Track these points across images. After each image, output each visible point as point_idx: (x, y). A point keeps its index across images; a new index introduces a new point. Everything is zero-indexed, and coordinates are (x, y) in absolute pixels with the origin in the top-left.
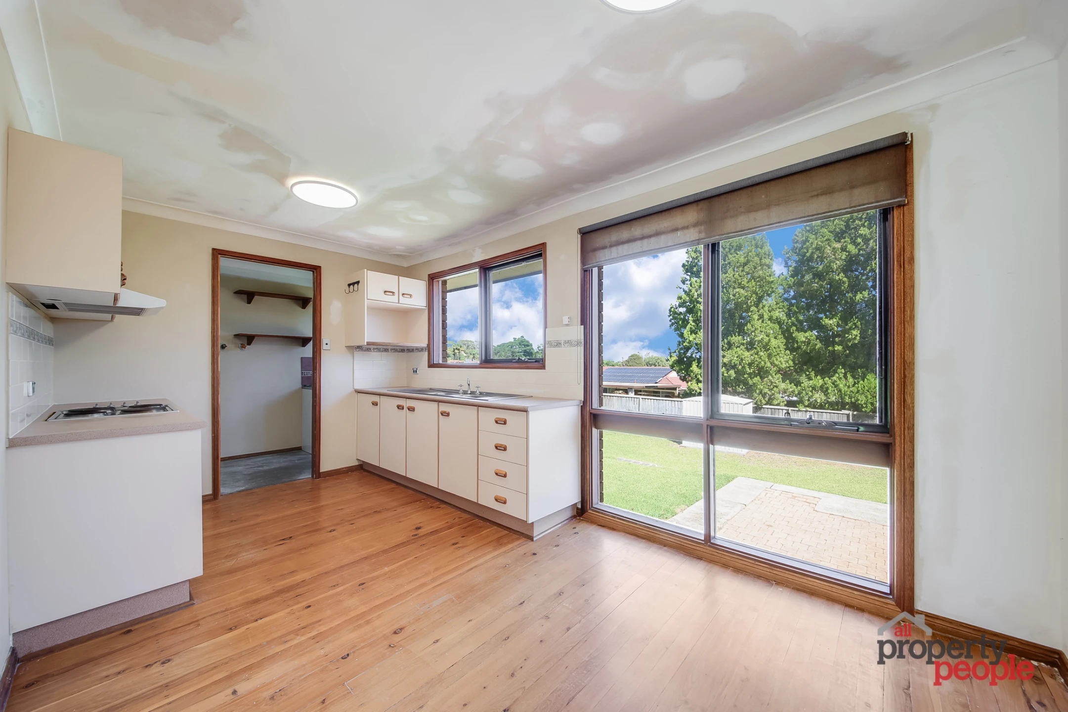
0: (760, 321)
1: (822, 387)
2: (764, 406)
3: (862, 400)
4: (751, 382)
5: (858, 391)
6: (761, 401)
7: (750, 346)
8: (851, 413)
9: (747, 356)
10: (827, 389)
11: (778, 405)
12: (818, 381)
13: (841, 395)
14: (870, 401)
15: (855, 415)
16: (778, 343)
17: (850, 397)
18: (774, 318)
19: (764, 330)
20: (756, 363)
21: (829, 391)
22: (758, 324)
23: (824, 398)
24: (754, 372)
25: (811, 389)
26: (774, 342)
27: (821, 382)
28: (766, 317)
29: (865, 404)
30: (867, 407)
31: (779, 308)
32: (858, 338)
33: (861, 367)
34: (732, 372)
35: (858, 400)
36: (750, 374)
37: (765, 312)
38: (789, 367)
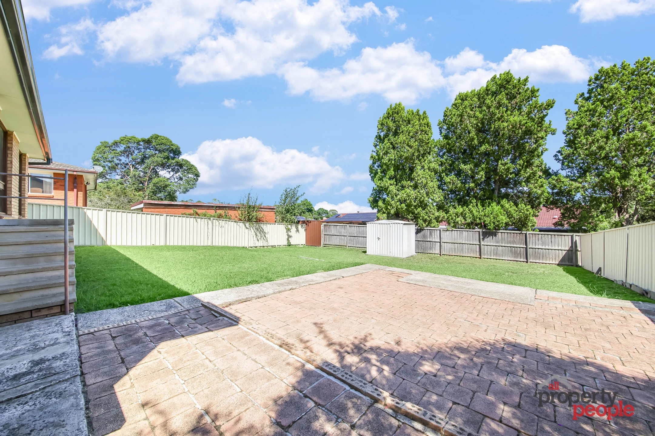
0: (422, 170)
1: (462, 213)
2: (425, 228)
3: (487, 220)
4: (416, 212)
5: (485, 215)
6: (422, 225)
7: (415, 187)
8: (481, 230)
9: (413, 193)
10: (465, 214)
11: (434, 227)
12: (460, 209)
13: (474, 218)
14: (492, 221)
15: (484, 232)
16: (433, 184)
17: (480, 219)
18: (431, 168)
19: (424, 176)
20: (419, 198)
21: (467, 216)
22: (420, 172)
23: (463, 221)
24: (418, 204)
25: (455, 215)
26: (431, 184)
27: (461, 210)
28: (426, 167)
29: (489, 223)
30: (490, 225)
31: (435, 161)
32: (484, 177)
33: (488, 199)
34: (403, 205)
35: (485, 221)
36: (415, 206)
37: (426, 164)
38: (441, 201)
